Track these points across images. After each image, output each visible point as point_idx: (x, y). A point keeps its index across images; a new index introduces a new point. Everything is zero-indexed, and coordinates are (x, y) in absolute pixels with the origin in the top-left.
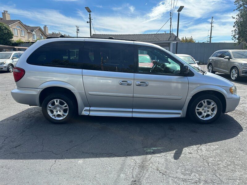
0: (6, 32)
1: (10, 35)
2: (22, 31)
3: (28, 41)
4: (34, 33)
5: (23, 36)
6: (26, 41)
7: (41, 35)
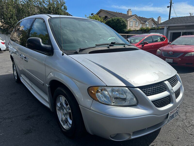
0: (122, 24)
1: (125, 26)
2: (136, 22)
3: (135, 30)
4: (147, 23)
5: (137, 26)
6: (134, 30)
7: (153, 24)
